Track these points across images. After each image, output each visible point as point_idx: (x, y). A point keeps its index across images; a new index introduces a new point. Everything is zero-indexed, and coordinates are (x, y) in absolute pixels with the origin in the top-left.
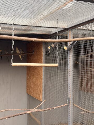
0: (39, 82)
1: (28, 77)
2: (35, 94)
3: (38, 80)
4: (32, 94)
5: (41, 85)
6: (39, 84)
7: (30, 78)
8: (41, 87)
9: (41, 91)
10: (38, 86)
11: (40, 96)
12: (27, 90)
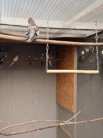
0: (71, 91)
1: (58, 86)
2: (66, 104)
3: (69, 89)
4: (63, 104)
5: (73, 95)
6: (70, 93)
7: (60, 86)
8: (73, 97)
9: (73, 101)
10: (70, 95)
11: (72, 106)
12: (57, 99)
